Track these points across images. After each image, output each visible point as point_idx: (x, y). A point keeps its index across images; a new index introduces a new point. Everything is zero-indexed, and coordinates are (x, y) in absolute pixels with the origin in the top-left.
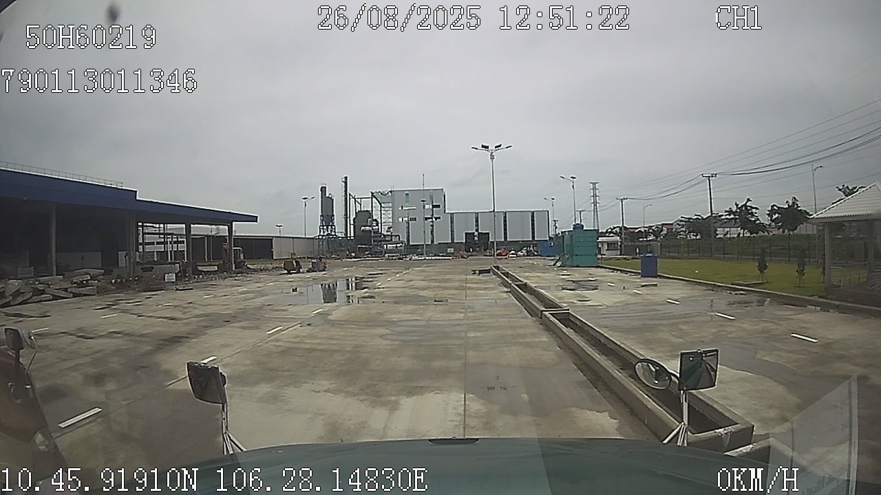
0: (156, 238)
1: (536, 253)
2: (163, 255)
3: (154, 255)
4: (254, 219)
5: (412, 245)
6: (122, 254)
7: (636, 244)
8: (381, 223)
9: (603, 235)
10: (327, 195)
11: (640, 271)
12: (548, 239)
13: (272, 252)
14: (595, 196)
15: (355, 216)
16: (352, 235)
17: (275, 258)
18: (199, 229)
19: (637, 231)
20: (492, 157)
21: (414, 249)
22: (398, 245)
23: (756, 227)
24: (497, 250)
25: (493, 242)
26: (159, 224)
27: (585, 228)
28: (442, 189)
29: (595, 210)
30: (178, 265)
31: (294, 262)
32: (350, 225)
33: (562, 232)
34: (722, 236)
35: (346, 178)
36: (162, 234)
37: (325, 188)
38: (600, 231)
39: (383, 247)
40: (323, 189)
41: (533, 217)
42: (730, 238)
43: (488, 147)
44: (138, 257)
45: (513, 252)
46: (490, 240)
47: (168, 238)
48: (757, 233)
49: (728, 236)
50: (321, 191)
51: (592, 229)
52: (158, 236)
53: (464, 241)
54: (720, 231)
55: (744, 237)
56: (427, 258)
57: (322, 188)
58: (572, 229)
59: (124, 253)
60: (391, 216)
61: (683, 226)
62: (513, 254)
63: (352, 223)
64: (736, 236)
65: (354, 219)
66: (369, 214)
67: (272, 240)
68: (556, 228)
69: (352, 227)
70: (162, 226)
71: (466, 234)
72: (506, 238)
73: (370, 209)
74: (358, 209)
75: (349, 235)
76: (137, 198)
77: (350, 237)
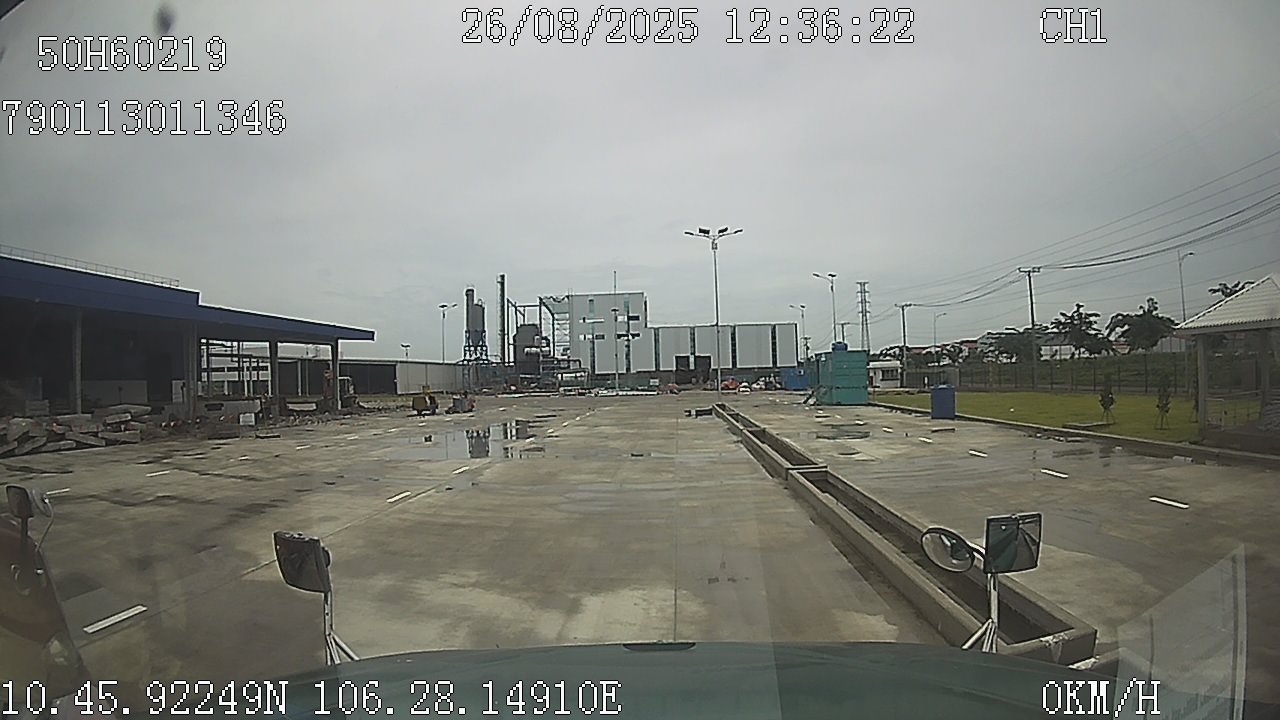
0: (227, 362)
1: (778, 386)
2: (236, 386)
3: (223, 387)
4: (370, 336)
5: (598, 375)
6: (177, 384)
7: (923, 370)
8: (554, 343)
9: (876, 358)
10: (476, 302)
11: (929, 411)
12: (796, 364)
13: (396, 384)
14: (864, 301)
15: (515, 333)
16: (512, 359)
17: (399, 393)
18: (288, 350)
19: (924, 352)
20: (715, 247)
21: (602, 380)
22: (578, 375)
23: (1098, 344)
24: (722, 381)
25: (716, 370)
26: (232, 341)
27: (849, 349)
28: (643, 294)
29: (865, 323)
30: (258, 401)
31: (427, 399)
32: (509, 344)
33: (816, 355)
34: (1048, 358)
35: (503, 277)
36: (235, 356)
37: (473, 291)
38: (871, 353)
39: (557, 378)
40: (470, 293)
41: (774, 332)
42: (1060, 360)
43: (707, 232)
44: (200, 389)
45: (746, 384)
46: (712, 367)
47: (243, 362)
48: (1099, 353)
49: (1058, 357)
50: (467, 295)
51: (860, 349)
52: (229, 359)
53: (675, 369)
54: (1045, 350)
55: (1079, 358)
56: (620, 393)
57: (468, 291)
58: (831, 350)
59: (180, 383)
60: (567, 332)
61: (991, 345)
62: (745, 387)
63: (511, 341)
64: (1068, 357)
65: (514, 337)
66: (536, 329)
67: (395, 366)
68: (808, 348)
69: (511, 347)
70: (235, 344)
71: (677, 357)
72: (734, 364)
73: (538, 322)
74: (520, 322)
75: (507, 360)
76: (200, 303)
77: (509, 362)
